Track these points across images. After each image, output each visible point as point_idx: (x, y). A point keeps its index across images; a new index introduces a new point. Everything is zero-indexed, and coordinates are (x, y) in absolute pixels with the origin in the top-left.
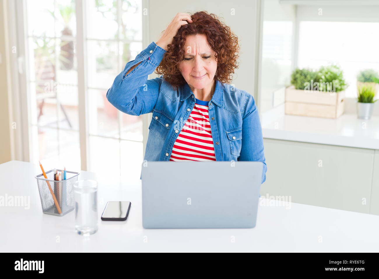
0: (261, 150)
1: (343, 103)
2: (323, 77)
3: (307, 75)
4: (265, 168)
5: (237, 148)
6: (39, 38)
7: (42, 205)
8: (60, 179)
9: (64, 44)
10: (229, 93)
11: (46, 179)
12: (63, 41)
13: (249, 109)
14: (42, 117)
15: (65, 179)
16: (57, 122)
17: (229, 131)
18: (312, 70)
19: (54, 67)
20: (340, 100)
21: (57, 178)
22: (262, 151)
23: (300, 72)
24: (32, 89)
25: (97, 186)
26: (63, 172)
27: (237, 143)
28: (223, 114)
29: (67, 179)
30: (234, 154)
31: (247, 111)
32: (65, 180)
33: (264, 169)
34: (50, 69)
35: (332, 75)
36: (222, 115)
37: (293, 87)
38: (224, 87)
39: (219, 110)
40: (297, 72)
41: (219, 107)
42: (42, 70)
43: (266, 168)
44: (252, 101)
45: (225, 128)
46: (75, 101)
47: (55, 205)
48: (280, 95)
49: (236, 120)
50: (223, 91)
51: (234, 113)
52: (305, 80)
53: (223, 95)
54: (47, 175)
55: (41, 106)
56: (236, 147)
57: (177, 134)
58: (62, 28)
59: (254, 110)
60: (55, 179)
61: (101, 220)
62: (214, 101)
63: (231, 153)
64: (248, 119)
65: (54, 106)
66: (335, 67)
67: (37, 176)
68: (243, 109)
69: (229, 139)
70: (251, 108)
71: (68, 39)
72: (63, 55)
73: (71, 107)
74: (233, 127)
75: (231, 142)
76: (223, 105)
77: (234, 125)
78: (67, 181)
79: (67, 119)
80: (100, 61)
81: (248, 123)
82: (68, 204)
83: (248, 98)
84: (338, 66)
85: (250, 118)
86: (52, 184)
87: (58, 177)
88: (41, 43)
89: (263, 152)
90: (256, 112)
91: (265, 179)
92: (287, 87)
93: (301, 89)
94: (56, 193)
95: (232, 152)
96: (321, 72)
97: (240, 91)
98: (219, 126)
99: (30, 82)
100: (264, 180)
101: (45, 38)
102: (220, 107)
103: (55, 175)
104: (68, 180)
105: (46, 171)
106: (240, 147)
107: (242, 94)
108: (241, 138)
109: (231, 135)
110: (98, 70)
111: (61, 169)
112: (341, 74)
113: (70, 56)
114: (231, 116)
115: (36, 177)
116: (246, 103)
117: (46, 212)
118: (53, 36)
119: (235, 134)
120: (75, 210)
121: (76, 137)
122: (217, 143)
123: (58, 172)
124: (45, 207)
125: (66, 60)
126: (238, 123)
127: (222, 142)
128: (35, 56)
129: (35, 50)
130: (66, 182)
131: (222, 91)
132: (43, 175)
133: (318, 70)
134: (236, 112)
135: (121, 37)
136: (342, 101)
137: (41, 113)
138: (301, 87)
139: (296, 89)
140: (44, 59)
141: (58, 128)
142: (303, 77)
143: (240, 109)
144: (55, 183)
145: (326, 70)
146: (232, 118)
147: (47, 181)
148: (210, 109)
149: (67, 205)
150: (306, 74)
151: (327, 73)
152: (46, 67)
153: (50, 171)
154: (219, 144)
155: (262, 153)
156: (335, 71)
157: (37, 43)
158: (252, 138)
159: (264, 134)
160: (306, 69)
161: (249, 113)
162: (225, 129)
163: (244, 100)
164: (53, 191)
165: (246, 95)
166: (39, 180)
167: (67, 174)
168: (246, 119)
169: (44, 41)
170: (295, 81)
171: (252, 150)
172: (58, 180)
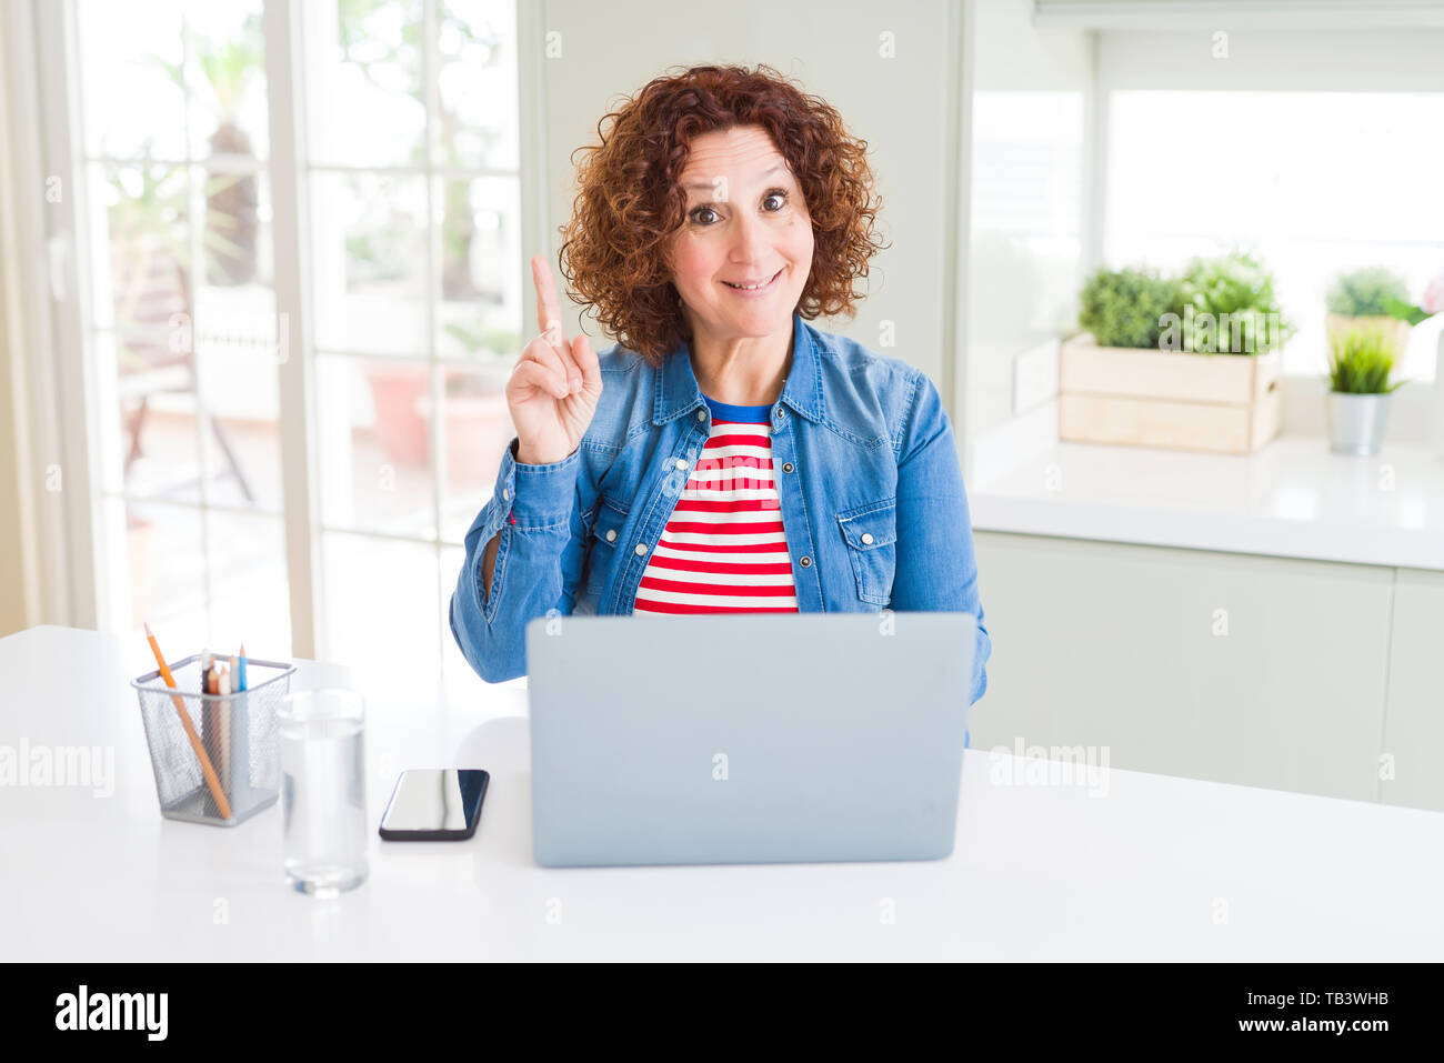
0: (967, 580)
1: (1275, 395)
2: (1200, 300)
3: (1140, 291)
4: (984, 645)
5: (879, 577)
6: (128, 163)
7: (159, 789)
8: (225, 687)
9: (220, 186)
10: (845, 369)
11: (173, 690)
12: (214, 176)
13: (920, 428)
14: (140, 464)
15: (242, 688)
16: (199, 483)
17: (846, 513)
18: (1158, 274)
19: (183, 275)
20: (1263, 384)
21: (212, 687)
22: (971, 582)
23: (1113, 282)
24: (102, 357)
25: (363, 713)
26: (236, 663)
27: (879, 560)
28: (823, 450)
29: (249, 687)
30: (869, 599)
31: (913, 436)
32: (243, 693)
33: (979, 650)
34: (171, 282)
35: (1232, 292)
36: (820, 454)
37: (1088, 337)
38: (825, 349)
39: (810, 432)
40: (1103, 282)
41: (808, 425)
42: (140, 285)
43: (989, 645)
44: (932, 398)
45: (833, 503)
46: (266, 404)
47: (205, 784)
48: (1038, 370)
49: (872, 472)
50: (820, 360)
51: (866, 443)
52: (1134, 312)
53: (820, 378)
54: (175, 675)
55: (135, 425)
56: (877, 573)
57: (642, 557)
58: (211, 128)
59: (939, 433)
60: (206, 690)
61: (379, 838)
62: (790, 401)
63: (858, 597)
64: (918, 468)
65: (187, 420)
66: (1245, 261)
67: (138, 681)
68: (899, 429)
69: (847, 545)
70: (928, 424)
71: (234, 166)
72: (218, 230)
73: (250, 426)
74: (864, 497)
75: (855, 554)
76: (825, 415)
77: (866, 490)
78: (249, 695)
79: (234, 469)
80: (360, 250)
81: (918, 482)
82: (255, 780)
83: (914, 387)
84: (1254, 258)
85: (926, 461)
86: (195, 708)
87: (217, 682)
88: (134, 184)
89: (973, 586)
90: (945, 438)
91: (984, 686)
92: (1066, 339)
93: (1116, 344)
94: (210, 742)
95: (861, 592)
96: (1191, 279)
97: (883, 365)
98: (809, 495)
99: (95, 330)
100: (980, 691)
101: (147, 163)
102: (812, 424)
103: (206, 674)
104: (253, 692)
105: (169, 661)
106: (889, 570)
107: (891, 373)
108: (891, 538)
109: (856, 530)
110: (352, 284)
111: (229, 654)
112: (1267, 286)
113: (243, 233)
114: (854, 459)
115: (135, 683)
116: (909, 406)
117: (173, 814)
118: (182, 158)
119: (871, 524)
120: (280, 803)
121: (271, 537)
122: (806, 561)
123: (219, 665)
124: (170, 796)
125: (227, 247)
126: (881, 482)
127: (823, 558)
128: (113, 232)
129: (113, 211)
130: (247, 699)
131: (818, 364)
132: (159, 674)
133: (1180, 273)
134: (872, 441)
135: (439, 156)
136: (1272, 387)
137: (135, 451)
138: (1117, 337)
139: (1101, 344)
140: (147, 242)
141: (204, 507)
142: (1123, 301)
143: (888, 430)
144: (206, 705)
145: (1209, 274)
146: (858, 462)
147: (177, 699)
148: (777, 430)
149: (252, 785)
150: (1136, 288)
151: (1213, 285)
152: (155, 273)
153: (188, 661)
154: (812, 563)
155: (970, 591)
156: (1243, 275)
157: (117, 183)
158: (935, 538)
159: (977, 517)
160: (1138, 271)
161: (923, 445)
162: (834, 508)
163: (901, 395)
164: (200, 735)
165: (908, 377)
166: (144, 693)
167: (251, 671)
168: (909, 467)
169: (146, 175)
170: (1093, 314)
171: (935, 581)
172: (217, 693)
